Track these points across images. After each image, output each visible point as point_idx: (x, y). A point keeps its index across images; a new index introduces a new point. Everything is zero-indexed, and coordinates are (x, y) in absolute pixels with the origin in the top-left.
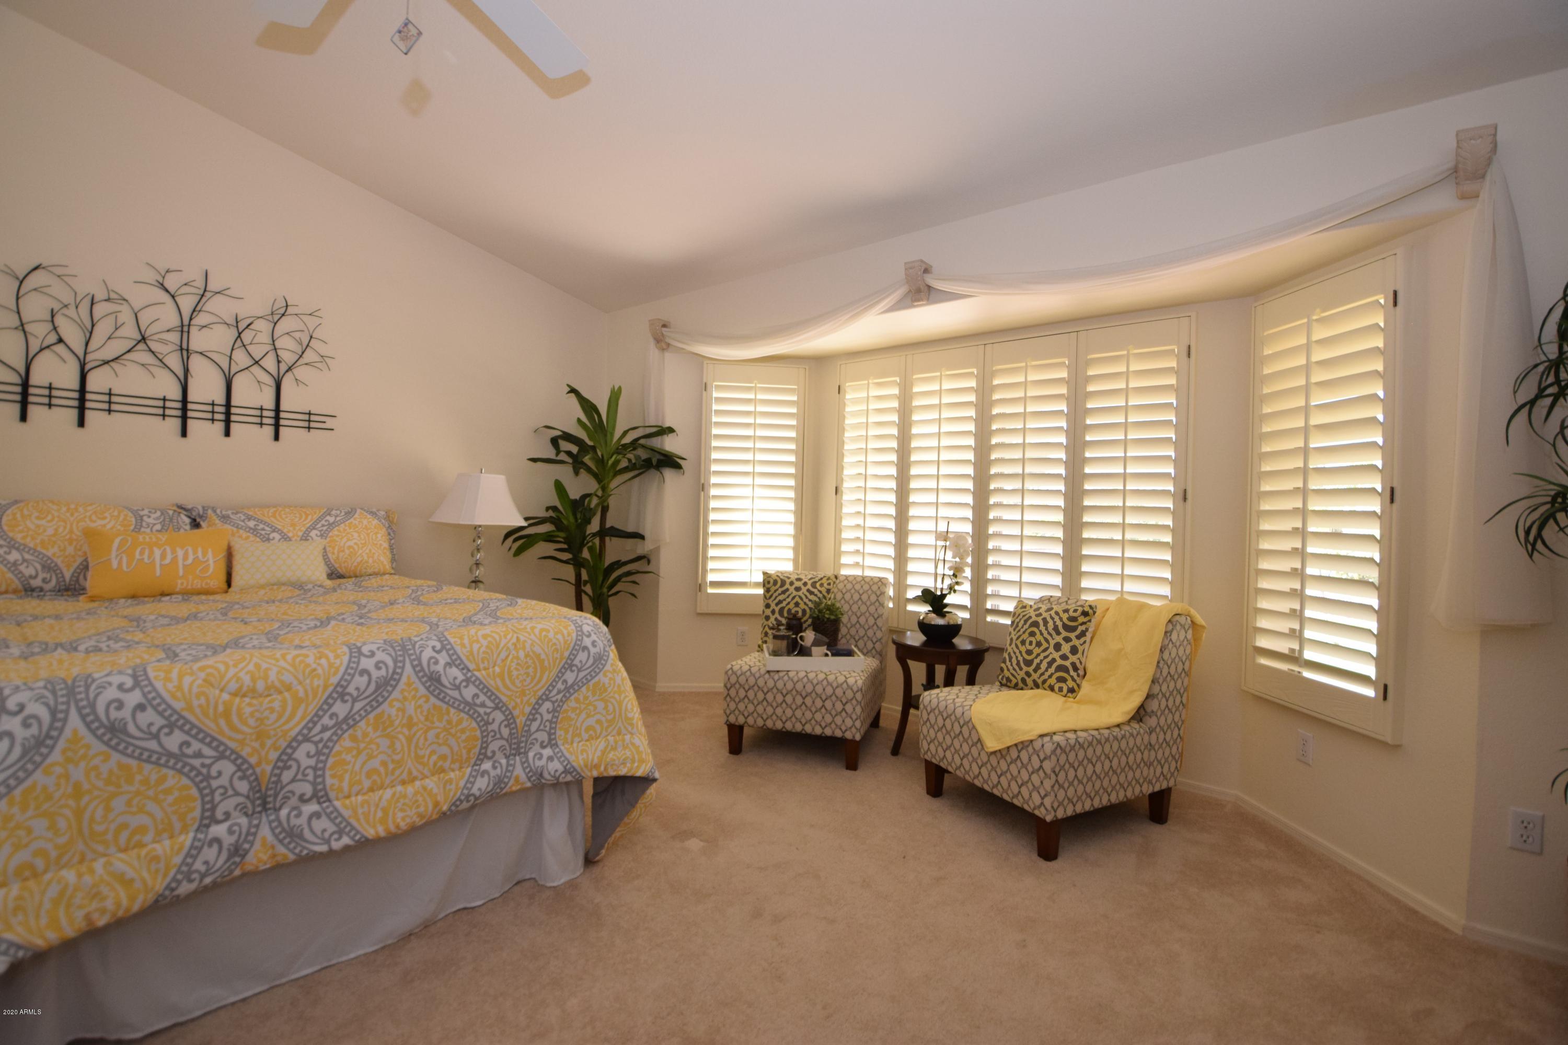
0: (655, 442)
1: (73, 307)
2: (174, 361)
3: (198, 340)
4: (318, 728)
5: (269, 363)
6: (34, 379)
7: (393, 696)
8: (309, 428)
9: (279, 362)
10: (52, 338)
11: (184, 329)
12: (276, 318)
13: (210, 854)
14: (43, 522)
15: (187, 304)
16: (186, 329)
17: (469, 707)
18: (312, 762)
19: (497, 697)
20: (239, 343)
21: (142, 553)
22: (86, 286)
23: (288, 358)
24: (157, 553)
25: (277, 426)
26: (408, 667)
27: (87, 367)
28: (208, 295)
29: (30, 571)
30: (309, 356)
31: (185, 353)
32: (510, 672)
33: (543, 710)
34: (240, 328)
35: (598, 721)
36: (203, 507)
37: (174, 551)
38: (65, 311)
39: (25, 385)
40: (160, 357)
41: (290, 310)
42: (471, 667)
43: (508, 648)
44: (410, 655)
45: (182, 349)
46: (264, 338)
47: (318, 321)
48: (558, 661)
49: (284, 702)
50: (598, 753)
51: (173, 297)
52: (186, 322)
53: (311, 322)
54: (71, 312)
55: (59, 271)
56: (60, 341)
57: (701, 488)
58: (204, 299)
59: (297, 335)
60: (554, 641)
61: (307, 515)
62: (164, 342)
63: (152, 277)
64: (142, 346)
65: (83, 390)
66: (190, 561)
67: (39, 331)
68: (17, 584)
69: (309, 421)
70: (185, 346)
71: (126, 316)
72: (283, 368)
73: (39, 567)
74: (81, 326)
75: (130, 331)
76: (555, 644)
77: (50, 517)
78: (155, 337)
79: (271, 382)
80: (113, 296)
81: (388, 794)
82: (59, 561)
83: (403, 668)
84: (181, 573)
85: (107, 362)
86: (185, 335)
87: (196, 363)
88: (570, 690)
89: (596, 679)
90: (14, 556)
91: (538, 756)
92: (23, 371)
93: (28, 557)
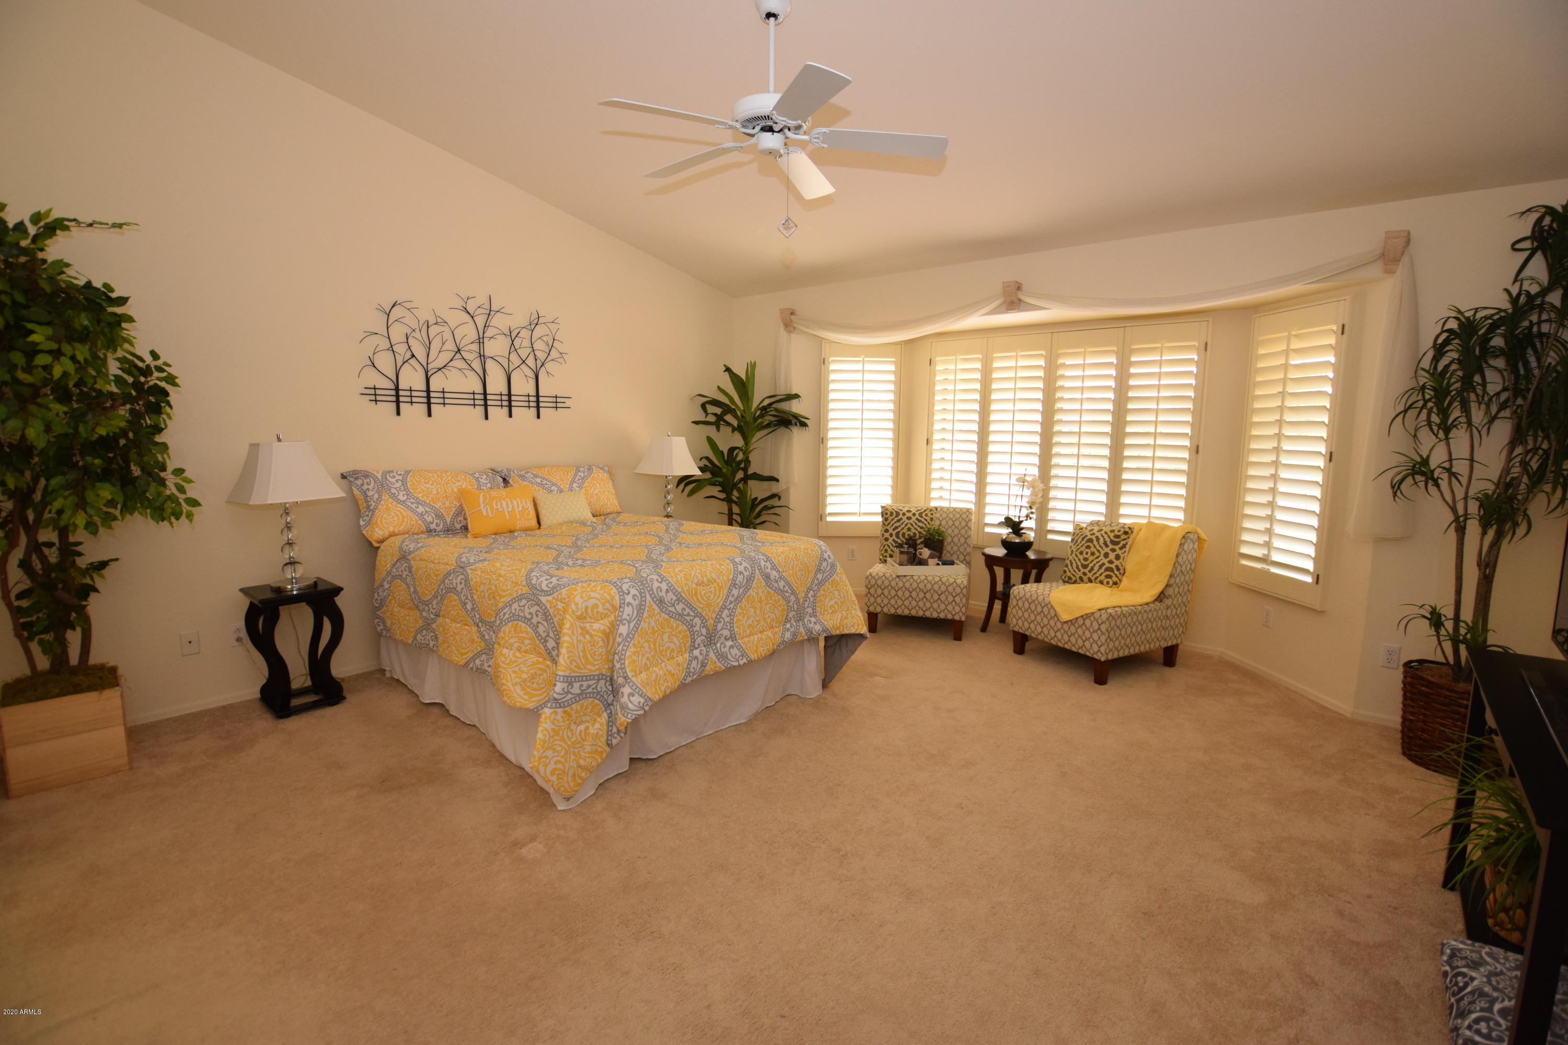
0: (784, 406)
1: (417, 331)
2: (477, 365)
3: (491, 348)
4: (728, 602)
5: (531, 361)
6: (402, 386)
7: (753, 586)
8: (556, 407)
9: (536, 360)
10: (408, 355)
11: (480, 341)
12: (533, 326)
14: (428, 486)
15: (480, 321)
16: (481, 341)
17: (781, 592)
18: (728, 619)
19: (792, 587)
20: (513, 349)
21: (496, 505)
22: (425, 315)
23: (541, 356)
24: (504, 504)
25: (538, 407)
26: (757, 570)
27: (429, 374)
28: (492, 313)
29: (429, 519)
30: (554, 354)
31: (482, 358)
32: (796, 573)
33: (810, 595)
34: (512, 335)
35: (836, 603)
36: (507, 469)
37: (512, 503)
38: (413, 334)
39: (397, 389)
40: (469, 362)
41: (541, 320)
42: (781, 570)
43: (793, 559)
44: (757, 565)
45: (480, 356)
46: (526, 343)
47: (557, 326)
50: (839, 620)
51: (472, 317)
52: (481, 336)
53: (553, 327)
54: (417, 334)
55: (408, 305)
56: (413, 356)
57: (822, 441)
58: (490, 317)
59: (545, 338)
60: (812, 555)
61: (567, 472)
62: (470, 351)
63: (459, 303)
64: (458, 356)
65: (428, 391)
66: (520, 509)
67: (401, 349)
68: (424, 528)
69: (557, 401)
70: (482, 353)
71: (447, 335)
72: (539, 364)
73: (434, 516)
74: (423, 344)
75: (450, 346)
76: (812, 557)
77: (431, 482)
78: (467, 348)
79: (532, 375)
80: (439, 320)
81: (756, 637)
82: (443, 511)
83: (755, 571)
84: (518, 517)
85: (440, 369)
86: (481, 344)
87: (490, 364)
88: (821, 583)
89: (832, 578)
90: (421, 509)
91: (809, 622)
92: (395, 380)
93: (427, 509)
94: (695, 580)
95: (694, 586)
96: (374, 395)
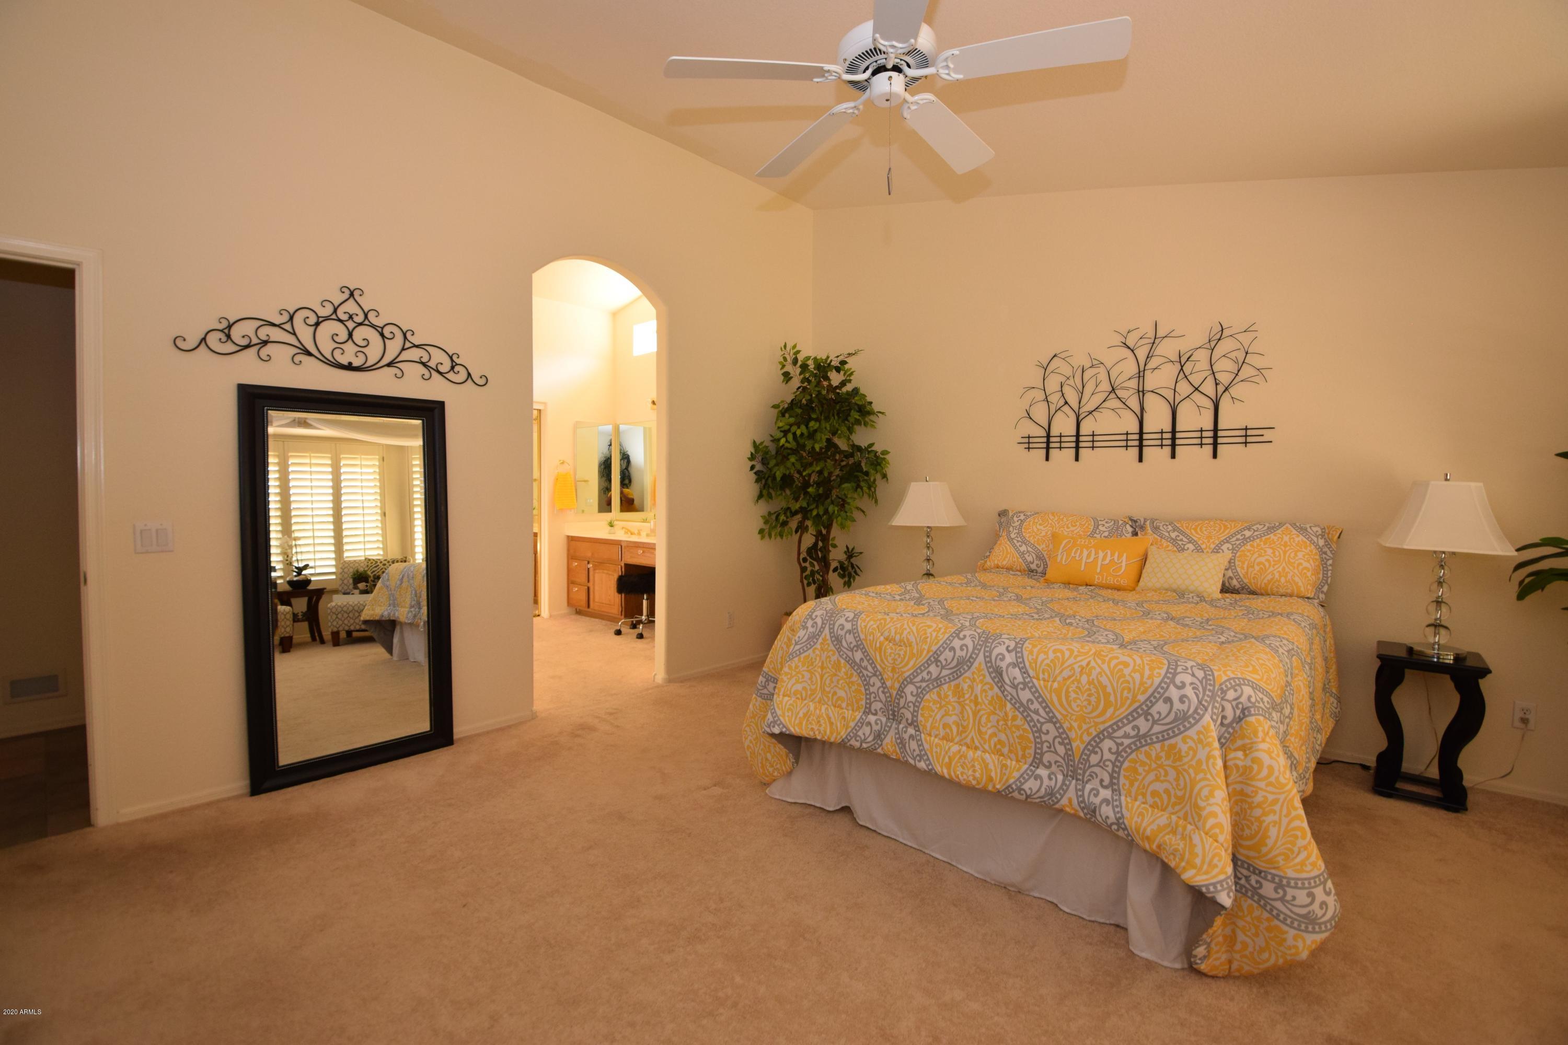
1: (1071, 378)
2: (1134, 403)
3: (1151, 382)
4: (919, 678)
5: (1209, 388)
6: (1052, 433)
7: (966, 675)
8: (1246, 443)
9: (1217, 384)
10: (1062, 402)
11: (1141, 375)
12: (1213, 344)
13: (867, 730)
14: (1041, 527)
15: (1142, 354)
16: (1141, 374)
17: (1023, 709)
18: (913, 699)
19: (1051, 711)
20: (1182, 375)
21: (1075, 553)
22: (1081, 360)
23: (1224, 378)
24: (1085, 553)
25: (1215, 445)
26: (981, 655)
27: (1080, 418)
28: (1157, 341)
29: (1029, 559)
30: (1246, 372)
31: (1141, 394)
32: (1067, 692)
33: (1105, 747)
34: (1182, 362)
35: (1167, 791)
36: (1145, 519)
38: (1068, 382)
39: (1048, 436)
40: (1124, 400)
41: (1226, 333)
42: (1031, 673)
43: (1073, 669)
44: (986, 646)
45: (1139, 391)
46: (1204, 365)
47: (1253, 335)
48: (1129, 702)
49: (905, 652)
50: (1154, 827)
51: (1133, 351)
52: (1142, 369)
53: (1245, 339)
54: (1071, 382)
55: (1063, 355)
56: (1066, 403)
58: (1155, 345)
59: (1232, 355)
60: (1128, 678)
61: (1226, 528)
62: (1126, 389)
63: (1118, 340)
64: (1113, 395)
65: (1078, 435)
66: (1107, 561)
67: (1055, 399)
68: (1024, 566)
69: (1246, 436)
70: (1141, 389)
71: (1103, 376)
72: (1221, 389)
73: (1035, 557)
74: (1076, 389)
75: (1106, 387)
76: (1128, 682)
77: (1045, 524)
78: (1119, 387)
79: (1210, 405)
80: (1095, 362)
81: (955, 748)
82: (1045, 553)
83: (977, 655)
84: (1098, 570)
85: (1090, 413)
86: (1141, 379)
87: (1150, 399)
88: (1140, 739)
89: (1172, 741)
90: (1023, 548)
91: (1095, 792)
92: (1047, 428)
93: (1030, 549)
94: (886, 634)
95: (882, 638)
96: (1028, 443)
